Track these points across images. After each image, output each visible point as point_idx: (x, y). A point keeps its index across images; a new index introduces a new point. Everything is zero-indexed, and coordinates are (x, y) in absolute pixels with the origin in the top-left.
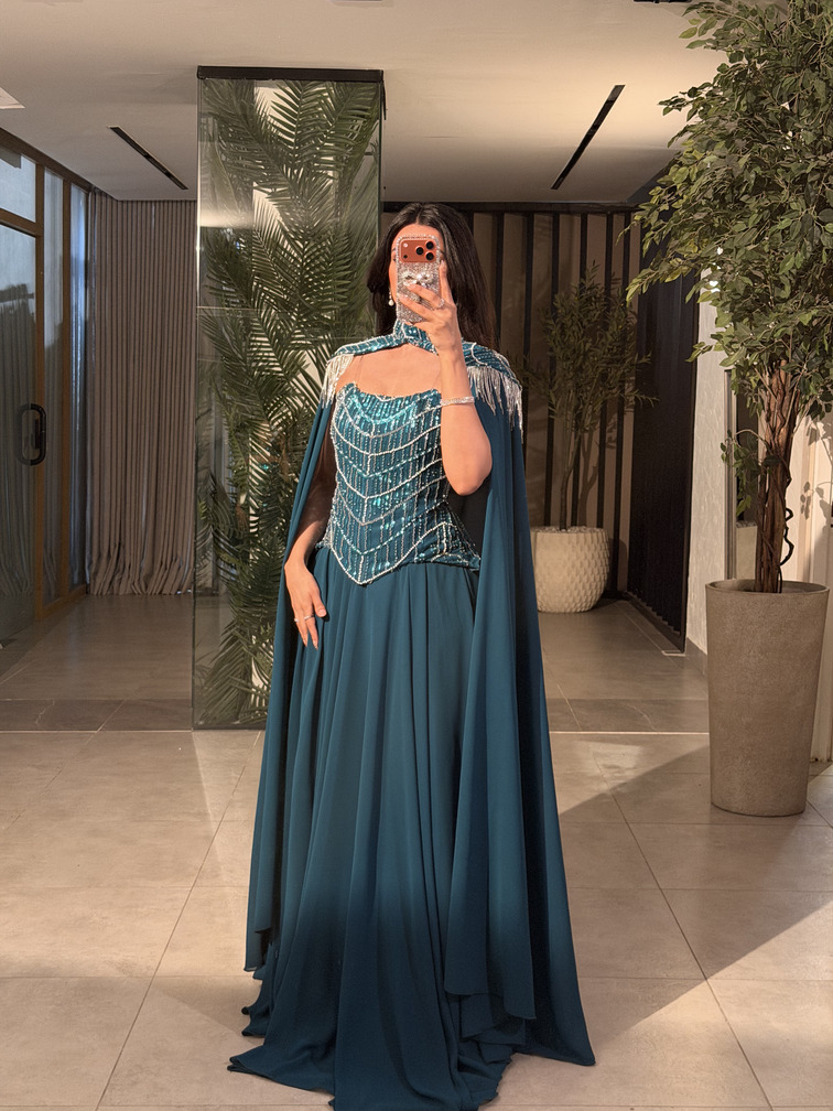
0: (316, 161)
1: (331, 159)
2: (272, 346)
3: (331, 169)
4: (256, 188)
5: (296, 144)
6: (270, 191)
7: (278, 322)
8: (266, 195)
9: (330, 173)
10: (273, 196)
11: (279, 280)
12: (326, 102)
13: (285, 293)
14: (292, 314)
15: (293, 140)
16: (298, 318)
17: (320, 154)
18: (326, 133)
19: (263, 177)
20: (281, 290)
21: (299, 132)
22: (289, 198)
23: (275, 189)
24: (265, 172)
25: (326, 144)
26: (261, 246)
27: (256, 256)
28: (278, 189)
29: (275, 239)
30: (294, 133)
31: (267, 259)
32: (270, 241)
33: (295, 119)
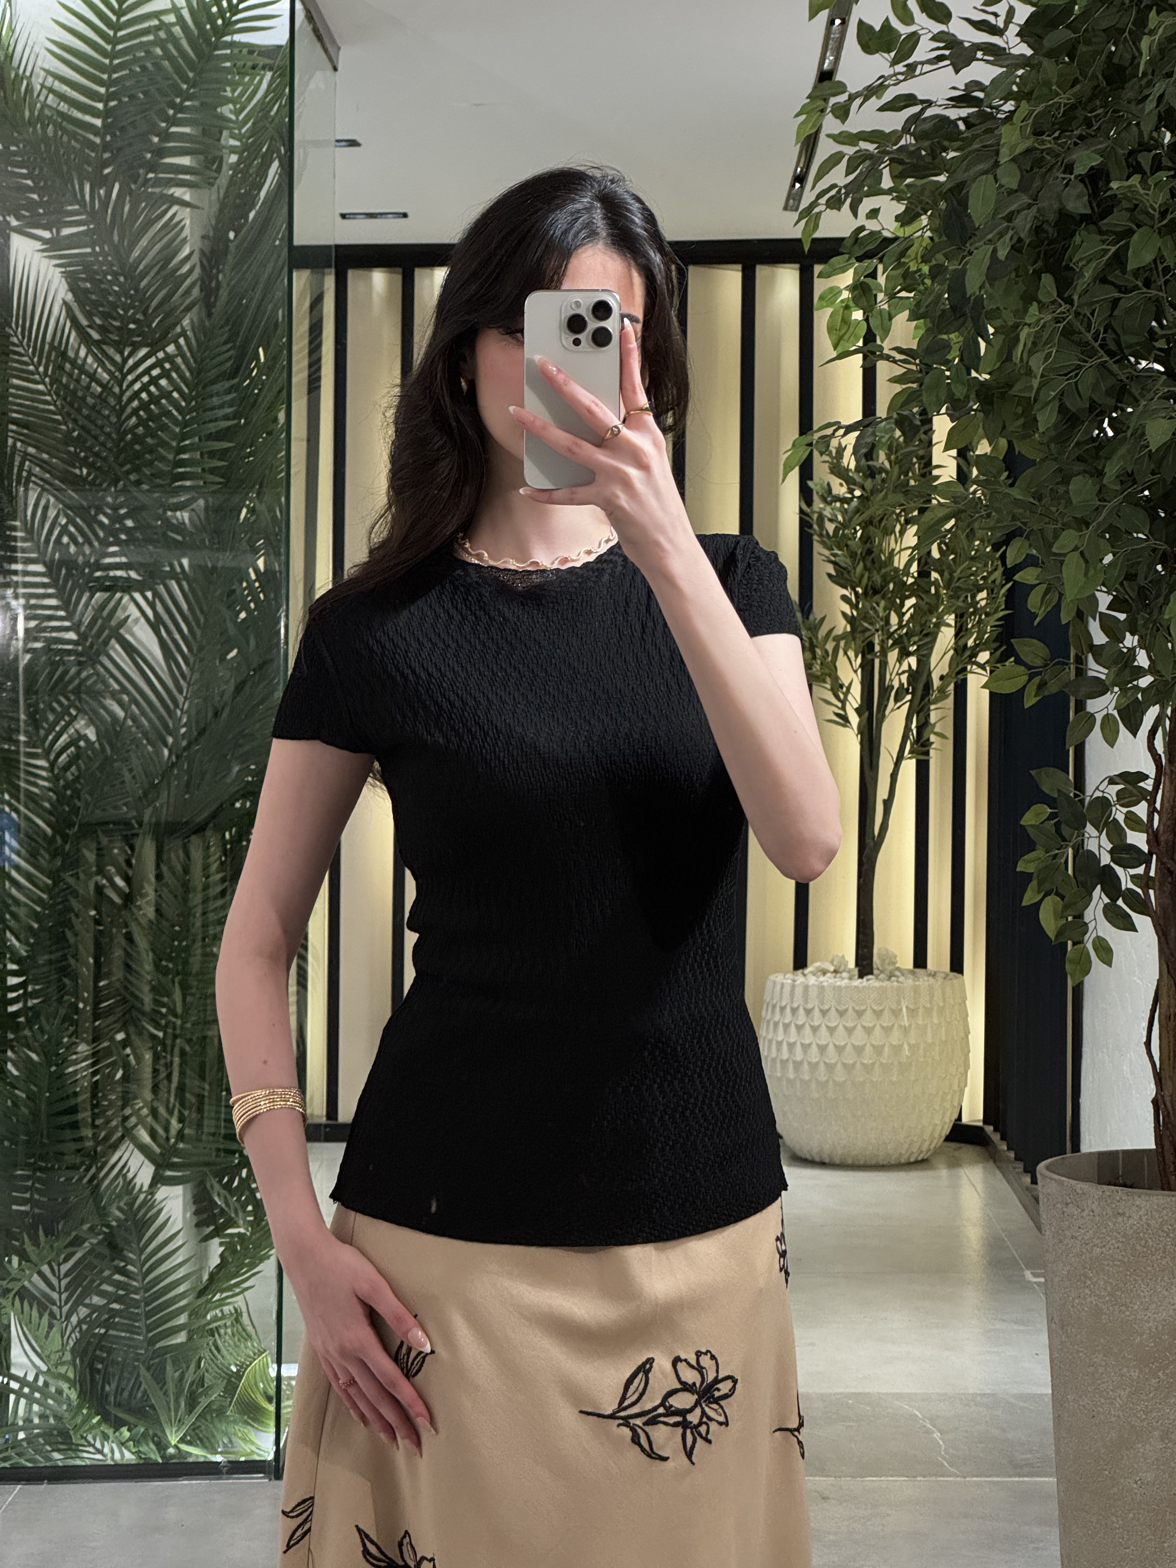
0: (153, 167)
1: (185, 161)
2: (54, 584)
3: (188, 184)
4: (19, 231)
5: (107, 129)
6: (47, 235)
7: (66, 530)
8: (38, 245)
9: (186, 194)
10: (53, 246)
11: (69, 435)
13: (84, 462)
14: (100, 511)
15: (98, 122)
16: (114, 519)
17: (161, 153)
18: (173, 105)
19: (31, 206)
20: (75, 456)
21: (112, 104)
22: (89, 250)
23: (58, 232)
24: (34, 193)
25: (173, 129)
26: (26, 359)
27: (15, 381)
28: (66, 231)
29: (56, 344)
30: (100, 106)
31: (41, 387)
32: (47, 347)
33: (105, 77)
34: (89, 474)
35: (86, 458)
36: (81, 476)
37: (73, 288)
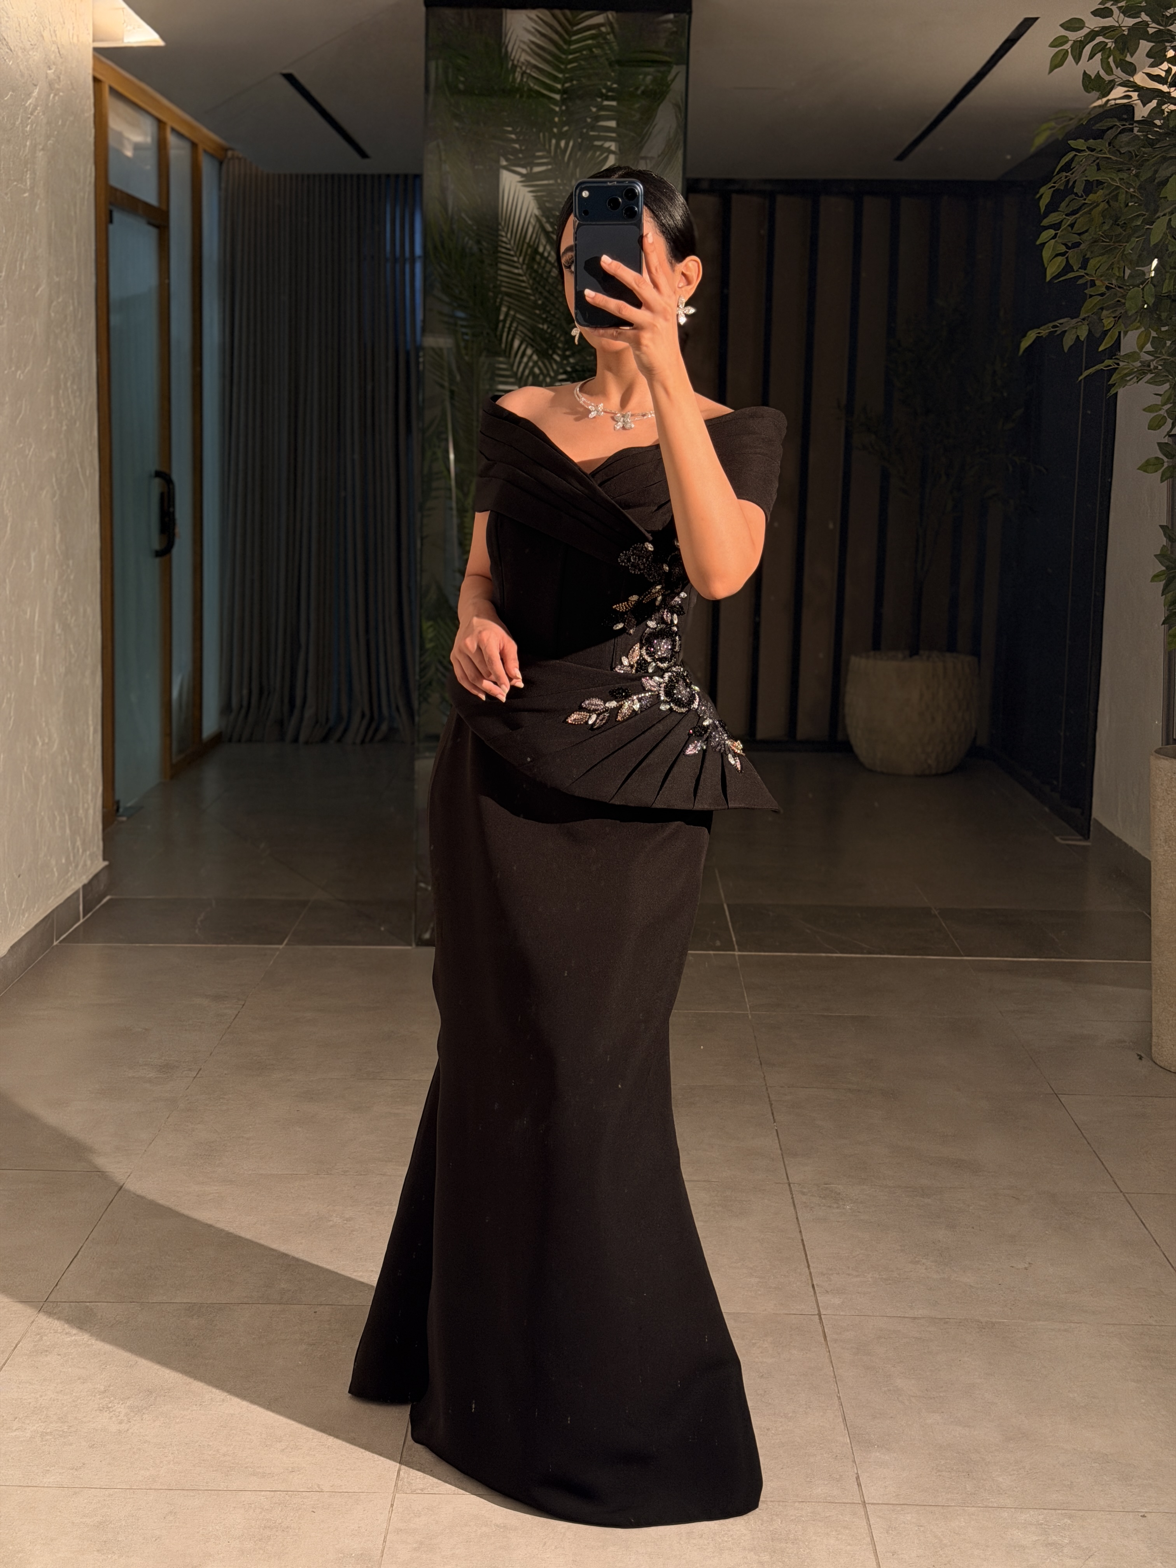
0: (593, 128)
1: (613, 124)
3: (611, 139)
4: (506, 168)
5: (563, 101)
6: (523, 171)
7: (536, 363)
8: (518, 178)
9: (613, 146)
10: (528, 179)
11: (535, 302)
12: (608, 42)
13: (545, 321)
14: (554, 352)
15: (557, 97)
16: (564, 357)
17: (597, 118)
18: (606, 87)
19: (515, 152)
20: (539, 316)
21: (567, 85)
22: (551, 182)
23: (531, 169)
24: (516, 143)
25: (606, 103)
26: (512, 253)
27: (504, 267)
28: (537, 169)
29: (532, 243)
30: (559, 86)
31: (520, 271)
32: (525, 246)
33: (562, 67)
34: (548, 328)
35: (547, 317)
36: (542, 329)
37: (541, 207)
